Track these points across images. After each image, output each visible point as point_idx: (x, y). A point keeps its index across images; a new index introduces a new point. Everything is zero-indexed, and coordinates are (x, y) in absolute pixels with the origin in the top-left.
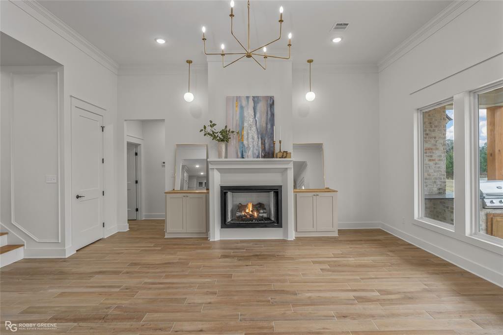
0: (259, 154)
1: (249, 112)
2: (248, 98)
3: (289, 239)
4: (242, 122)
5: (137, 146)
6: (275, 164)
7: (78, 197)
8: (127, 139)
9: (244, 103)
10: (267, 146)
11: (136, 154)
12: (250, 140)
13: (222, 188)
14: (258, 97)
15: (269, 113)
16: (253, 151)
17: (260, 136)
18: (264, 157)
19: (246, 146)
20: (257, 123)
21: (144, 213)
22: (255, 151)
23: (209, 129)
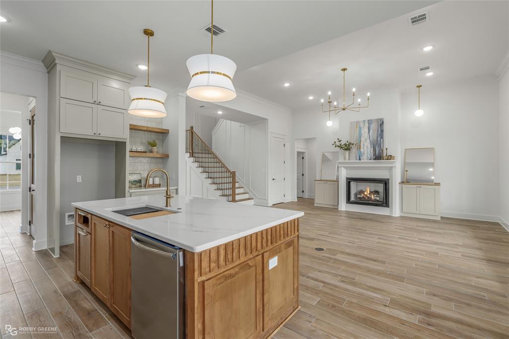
0: (371, 157)
1: (365, 131)
2: (364, 121)
3: (393, 216)
4: (360, 137)
5: (303, 153)
6: (383, 164)
7: (273, 179)
8: (297, 150)
9: (362, 125)
10: (377, 152)
11: (303, 158)
12: (365, 148)
13: (347, 178)
14: (371, 120)
15: (379, 129)
16: (367, 155)
17: (372, 146)
18: (375, 159)
19: (362, 152)
20: (371, 138)
21: (307, 194)
22: (368, 155)
23: (338, 144)
